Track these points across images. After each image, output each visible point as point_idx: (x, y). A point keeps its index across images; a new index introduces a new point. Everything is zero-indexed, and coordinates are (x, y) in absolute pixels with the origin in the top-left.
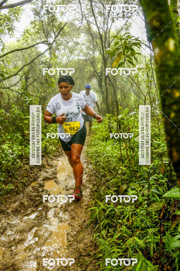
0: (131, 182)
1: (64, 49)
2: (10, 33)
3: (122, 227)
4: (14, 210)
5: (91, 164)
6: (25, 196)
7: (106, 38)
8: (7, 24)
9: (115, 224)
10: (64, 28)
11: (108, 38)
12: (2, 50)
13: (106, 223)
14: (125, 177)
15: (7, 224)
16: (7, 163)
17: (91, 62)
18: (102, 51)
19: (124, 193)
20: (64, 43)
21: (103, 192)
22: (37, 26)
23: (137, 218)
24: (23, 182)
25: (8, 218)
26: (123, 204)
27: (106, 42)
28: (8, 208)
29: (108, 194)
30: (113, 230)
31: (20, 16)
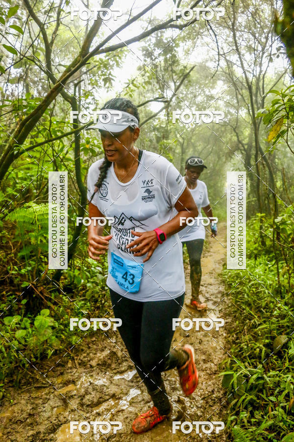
1: (189, 106)
2: (108, 84)
3: (276, 410)
4: (100, 362)
5: (228, 295)
6: (119, 341)
7: (258, 88)
8: (102, 72)
9: (265, 403)
10: (191, 73)
11: (261, 87)
12: (95, 110)
13: (248, 399)
14: (284, 322)
15: (89, 384)
16: (94, 287)
17: (232, 127)
18: (250, 108)
19: (281, 350)
20: (189, 96)
21: (245, 345)
22: (147, 73)
25: (91, 374)
26: (279, 368)
27: (259, 95)
28: (92, 359)
29: (255, 350)
30: (262, 415)
31: (122, 60)
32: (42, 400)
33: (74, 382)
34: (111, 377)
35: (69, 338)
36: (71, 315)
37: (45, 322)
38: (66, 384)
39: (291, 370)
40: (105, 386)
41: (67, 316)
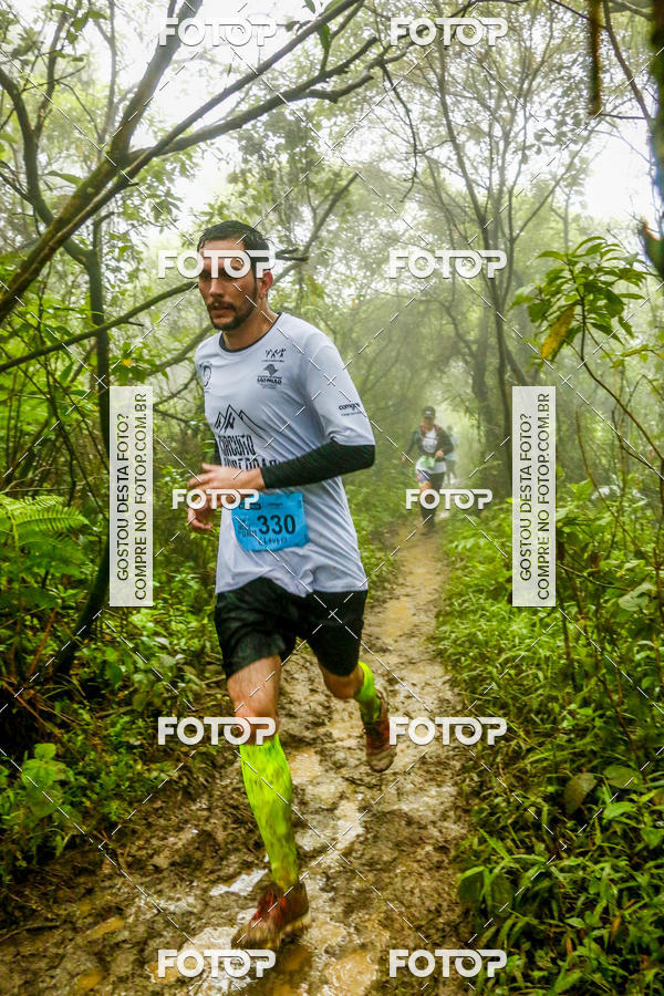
0: (610, 763)
1: (345, 257)
2: (163, 218)
3: (581, 944)
4: (177, 858)
6: (217, 807)
7: (498, 221)
9: (556, 930)
10: (350, 188)
12: (133, 276)
13: (520, 925)
14: (585, 743)
15: (155, 911)
16: (151, 683)
17: (444, 305)
19: (583, 807)
22: (251, 190)
23: (640, 908)
24: (206, 754)
25: (159, 887)
26: (581, 847)
27: (500, 234)
28: (157, 852)
29: (526, 810)
30: (552, 958)
31: (194, 160)
32: (46, 960)
33: (119, 911)
34: (205, 891)
35: (102, 806)
36: (103, 750)
37: (47, 774)
38: (102, 916)
39: (608, 852)
40: (191, 913)
41: (93, 753)
